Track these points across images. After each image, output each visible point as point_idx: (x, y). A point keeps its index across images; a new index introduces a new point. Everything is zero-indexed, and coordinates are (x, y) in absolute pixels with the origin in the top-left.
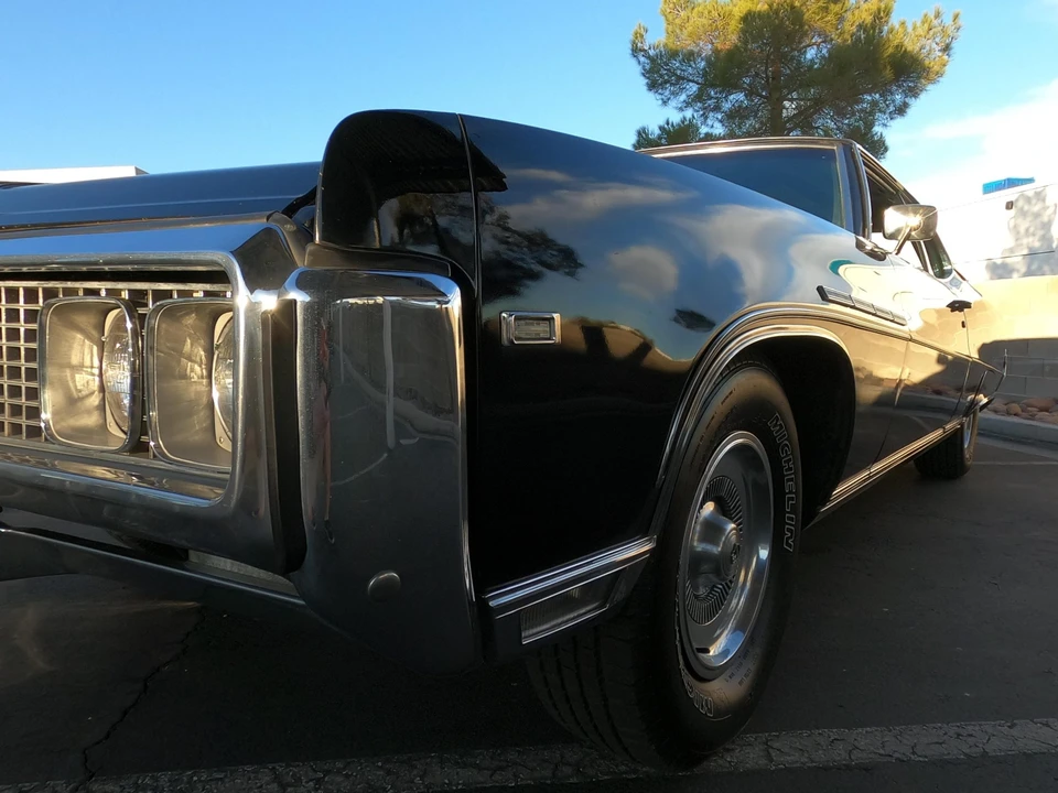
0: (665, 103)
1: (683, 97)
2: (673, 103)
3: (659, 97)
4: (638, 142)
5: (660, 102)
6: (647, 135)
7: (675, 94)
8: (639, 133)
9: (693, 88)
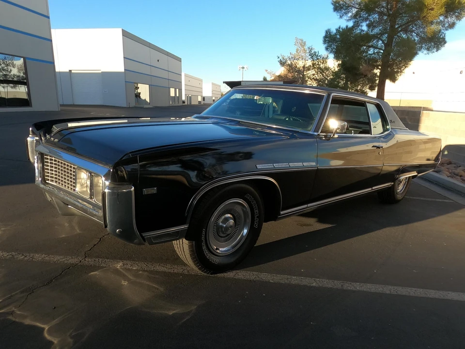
0: (341, 17)
1: (350, 14)
2: (345, 17)
3: (339, 14)
4: (326, 35)
5: (339, 17)
6: (330, 33)
7: (346, 13)
8: (326, 32)
9: (354, 11)
